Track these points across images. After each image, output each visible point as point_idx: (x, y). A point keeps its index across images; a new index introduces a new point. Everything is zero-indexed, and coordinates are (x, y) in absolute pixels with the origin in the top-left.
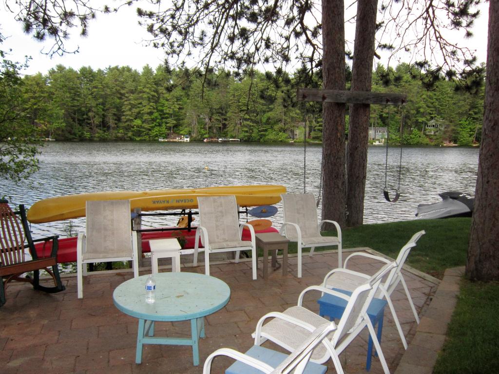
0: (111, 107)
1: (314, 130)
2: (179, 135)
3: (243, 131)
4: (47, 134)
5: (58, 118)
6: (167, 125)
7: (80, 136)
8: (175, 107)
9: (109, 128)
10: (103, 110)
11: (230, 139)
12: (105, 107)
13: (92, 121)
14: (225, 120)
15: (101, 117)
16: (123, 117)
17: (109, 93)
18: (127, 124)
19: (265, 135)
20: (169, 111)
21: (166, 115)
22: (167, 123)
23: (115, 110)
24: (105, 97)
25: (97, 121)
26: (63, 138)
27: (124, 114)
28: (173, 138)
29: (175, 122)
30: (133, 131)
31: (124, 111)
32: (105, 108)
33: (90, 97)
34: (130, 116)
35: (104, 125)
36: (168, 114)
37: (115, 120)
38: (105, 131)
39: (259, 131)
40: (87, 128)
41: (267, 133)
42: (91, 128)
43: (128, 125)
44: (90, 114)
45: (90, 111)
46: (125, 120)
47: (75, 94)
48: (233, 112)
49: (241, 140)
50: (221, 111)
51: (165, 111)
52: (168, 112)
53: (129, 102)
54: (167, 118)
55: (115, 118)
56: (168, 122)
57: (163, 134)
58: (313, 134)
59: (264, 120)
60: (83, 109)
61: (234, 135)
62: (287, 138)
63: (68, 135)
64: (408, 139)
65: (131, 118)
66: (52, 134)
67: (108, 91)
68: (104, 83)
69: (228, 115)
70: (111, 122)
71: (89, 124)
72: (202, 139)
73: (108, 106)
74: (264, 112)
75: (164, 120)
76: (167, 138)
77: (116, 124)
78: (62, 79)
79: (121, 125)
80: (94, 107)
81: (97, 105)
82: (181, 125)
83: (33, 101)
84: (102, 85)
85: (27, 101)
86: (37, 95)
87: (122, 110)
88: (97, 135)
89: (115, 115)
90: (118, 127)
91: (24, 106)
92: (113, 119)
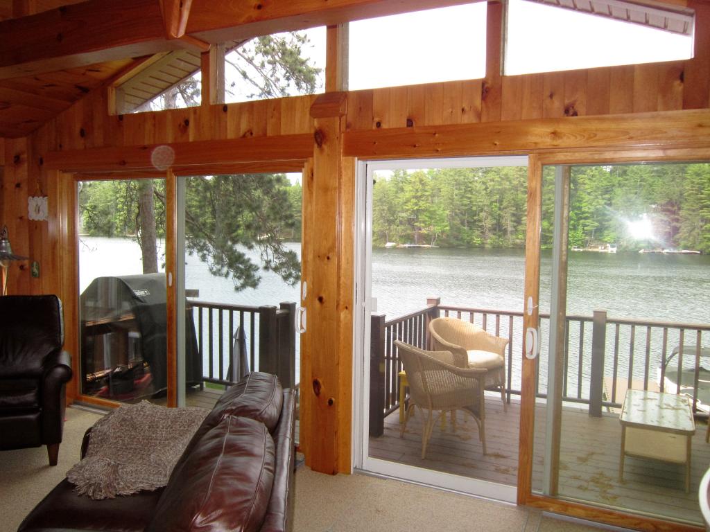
0: (510, 205)
2: (604, 243)
3: (705, 238)
4: (427, 238)
5: (442, 220)
6: (585, 228)
7: (468, 243)
8: (598, 202)
9: (505, 232)
10: (500, 209)
11: (684, 251)
12: (501, 205)
13: (483, 223)
14: (677, 220)
15: (495, 219)
16: (524, 218)
17: (508, 187)
20: (589, 209)
21: (587, 215)
22: (584, 226)
23: (515, 209)
24: (502, 192)
25: (488, 223)
26: (447, 245)
28: (595, 247)
29: (596, 224)
32: (502, 207)
33: (484, 192)
35: (499, 228)
36: (587, 212)
37: (514, 222)
38: (500, 236)
40: (477, 233)
42: (482, 232)
44: (483, 214)
45: (482, 210)
47: (466, 191)
48: (689, 210)
49: (701, 252)
50: (670, 208)
51: (583, 209)
52: (587, 210)
54: (586, 218)
55: (513, 219)
56: (587, 224)
57: (578, 240)
60: (474, 208)
61: (689, 245)
63: (453, 241)
66: (434, 240)
67: (507, 185)
68: (503, 175)
69: (683, 213)
70: (508, 224)
71: (480, 227)
72: (637, 249)
73: (505, 204)
75: (582, 221)
76: (583, 247)
77: (515, 227)
78: (452, 173)
79: (520, 228)
80: (487, 205)
81: (492, 202)
82: (607, 228)
83: (414, 201)
84: (500, 177)
85: (408, 201)
86: (419, 194)
87: (524, 209)
88: (489, 241)
89: (513, 215)
90: (516, 230)
91: (405, 207)
92: (512, 221)
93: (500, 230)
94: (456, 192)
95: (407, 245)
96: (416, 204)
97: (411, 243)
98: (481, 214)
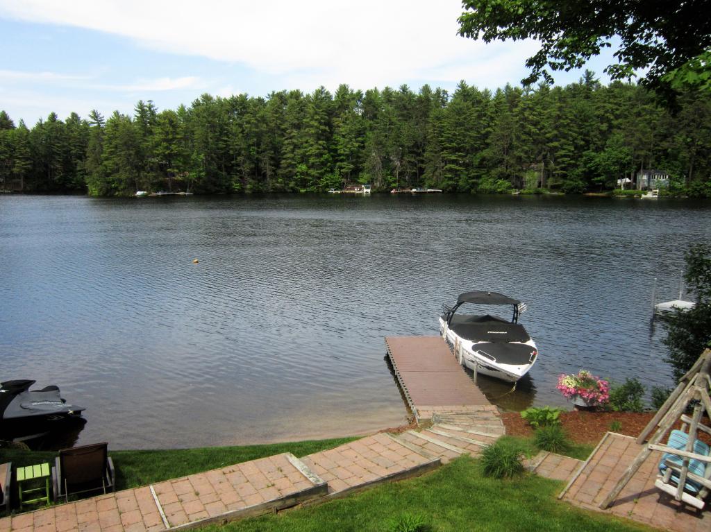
0: (268, 148)
1: (553, 176)
2: (359, 184)
3: (446, 177)
4: (182, 185)
5: (196, 165)
6: (342, 171)
7: (227, 188)
8: (352, 145)
9: (265, 175)
10: (258, 153)
11: (429, 190)
12: (259, 148)
13: (241, 168)
14: (422, 162)
15: (253, 163)
16: (283, 162)
17: (265, 129)
18: (287, 171)
19: (477, 184)
20: (344, 151)
21: (342, 157)
22: (341, 168)
23: (273, 152)
24: (259, 135)
25: (247, 167)
26: (204, 191)
27: (285, 156)
28: (351, 189)
29: (352, 166)
30: (296, 180)
31: (285, 153)
32: (260, 150)
33: (240, 135)
34: (293, 159)
35: (257, 173)
36: (343, 155)
37: (273, 165)
38: (259, 181)
39: (470, 177)
40: (236, 178)
41: (480, 181)
42: (241, 177)
43: (290, 171)
44: (240, 158)
45: (239, 154)
46: (286, 165)
47: (221, 134)
48: (431, 151)
49: (443, 191)
50: (415, 150)
51: (339, 152)
52: (342, 152)
53: (290, 140)
54: (342, 161)
55: (272, 162)
56: (343, 166)
57: (335, 183)
58: (550, 182)
59: (476, 162)
60: (231, 152)
61: (433, 184)
62: (510, 188)
63: (210, 187)
64: (701, 189)
65: (293, 162)
66: (190, 187)
67: (264, 127)
68: (259, 117)
69: (427, 154)
70: (268, 169)
71: (239, 171)
72: (389, 190)
73: (263, 147)
74: (477, 150)
75: (338, 164)
76: (341, 189)
77: (274, 171)
78: (205, 115)
79: (280, 172)
80: (244, 149)
81: (249, 146)
82: (361, 170)
83: (165, 144)
84: (256, 119)
85: (158, 145)
86: (170, 137)
87: (282, 152)
88: (248, 186)
89: (272, 158)
90: (276, 174)
91: (155, 151)
92: (270, 165)
93: (259, 175)
94: (211, 135)
95: (160, 194)
96: (167, 148)
97: (165, 191)
98: (239, 158)
